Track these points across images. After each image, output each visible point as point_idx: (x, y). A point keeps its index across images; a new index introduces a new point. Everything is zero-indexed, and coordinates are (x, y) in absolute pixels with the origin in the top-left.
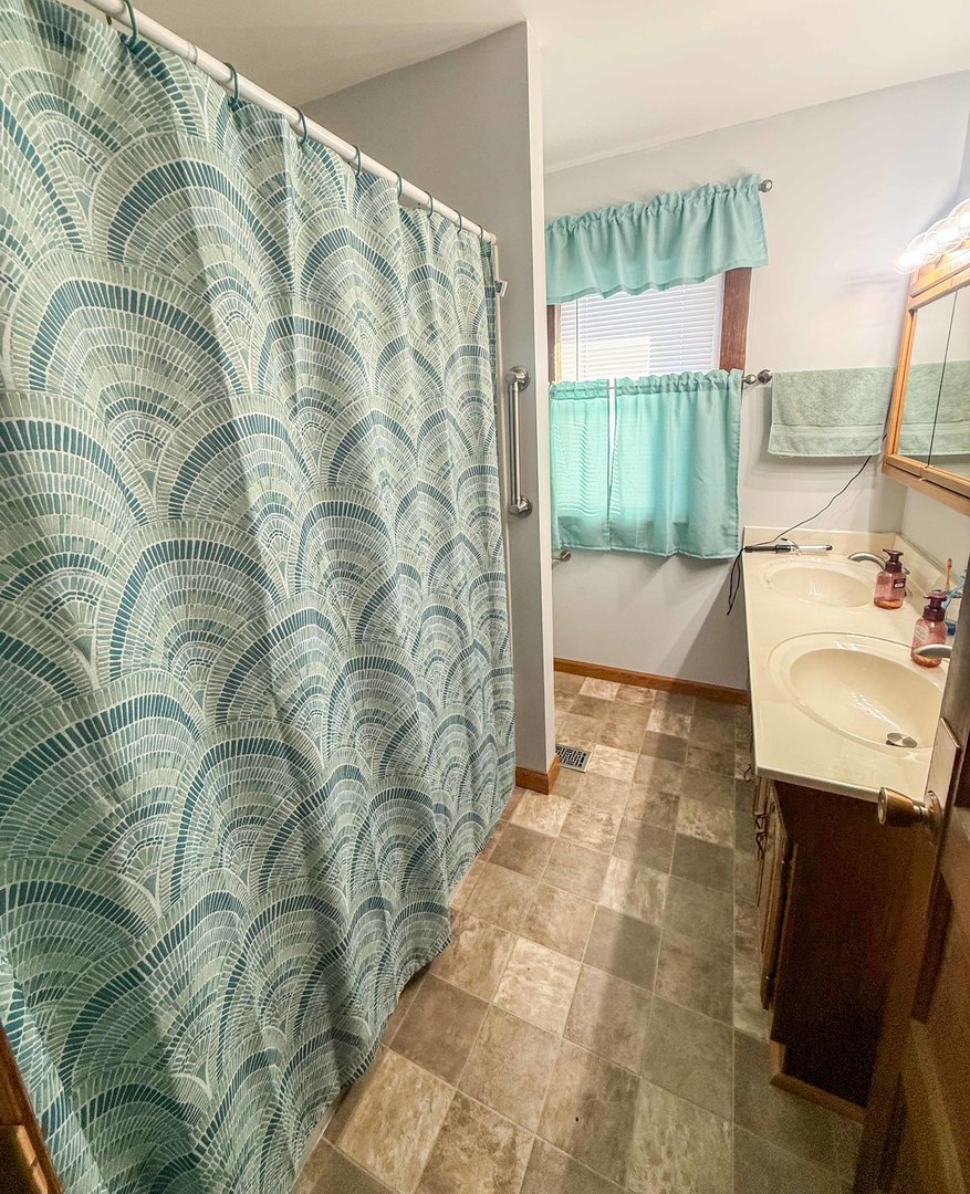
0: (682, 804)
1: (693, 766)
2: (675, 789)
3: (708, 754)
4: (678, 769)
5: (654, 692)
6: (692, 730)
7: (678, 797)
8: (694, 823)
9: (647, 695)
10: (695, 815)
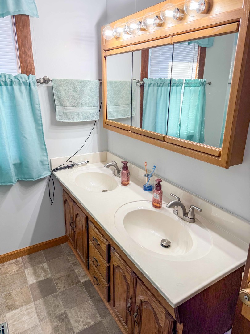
0: (70, 315)
1: (62, 290)
2: (61, 310)
3: (64, 278)
4: (56, 297)
5: (20, 259)
6: (51, 270)
7: (65, 313)
8: (80, 321)
9: (17, 263)
10: (78, 316)
